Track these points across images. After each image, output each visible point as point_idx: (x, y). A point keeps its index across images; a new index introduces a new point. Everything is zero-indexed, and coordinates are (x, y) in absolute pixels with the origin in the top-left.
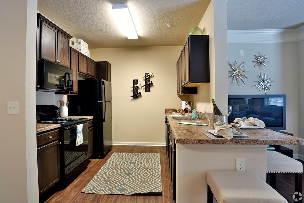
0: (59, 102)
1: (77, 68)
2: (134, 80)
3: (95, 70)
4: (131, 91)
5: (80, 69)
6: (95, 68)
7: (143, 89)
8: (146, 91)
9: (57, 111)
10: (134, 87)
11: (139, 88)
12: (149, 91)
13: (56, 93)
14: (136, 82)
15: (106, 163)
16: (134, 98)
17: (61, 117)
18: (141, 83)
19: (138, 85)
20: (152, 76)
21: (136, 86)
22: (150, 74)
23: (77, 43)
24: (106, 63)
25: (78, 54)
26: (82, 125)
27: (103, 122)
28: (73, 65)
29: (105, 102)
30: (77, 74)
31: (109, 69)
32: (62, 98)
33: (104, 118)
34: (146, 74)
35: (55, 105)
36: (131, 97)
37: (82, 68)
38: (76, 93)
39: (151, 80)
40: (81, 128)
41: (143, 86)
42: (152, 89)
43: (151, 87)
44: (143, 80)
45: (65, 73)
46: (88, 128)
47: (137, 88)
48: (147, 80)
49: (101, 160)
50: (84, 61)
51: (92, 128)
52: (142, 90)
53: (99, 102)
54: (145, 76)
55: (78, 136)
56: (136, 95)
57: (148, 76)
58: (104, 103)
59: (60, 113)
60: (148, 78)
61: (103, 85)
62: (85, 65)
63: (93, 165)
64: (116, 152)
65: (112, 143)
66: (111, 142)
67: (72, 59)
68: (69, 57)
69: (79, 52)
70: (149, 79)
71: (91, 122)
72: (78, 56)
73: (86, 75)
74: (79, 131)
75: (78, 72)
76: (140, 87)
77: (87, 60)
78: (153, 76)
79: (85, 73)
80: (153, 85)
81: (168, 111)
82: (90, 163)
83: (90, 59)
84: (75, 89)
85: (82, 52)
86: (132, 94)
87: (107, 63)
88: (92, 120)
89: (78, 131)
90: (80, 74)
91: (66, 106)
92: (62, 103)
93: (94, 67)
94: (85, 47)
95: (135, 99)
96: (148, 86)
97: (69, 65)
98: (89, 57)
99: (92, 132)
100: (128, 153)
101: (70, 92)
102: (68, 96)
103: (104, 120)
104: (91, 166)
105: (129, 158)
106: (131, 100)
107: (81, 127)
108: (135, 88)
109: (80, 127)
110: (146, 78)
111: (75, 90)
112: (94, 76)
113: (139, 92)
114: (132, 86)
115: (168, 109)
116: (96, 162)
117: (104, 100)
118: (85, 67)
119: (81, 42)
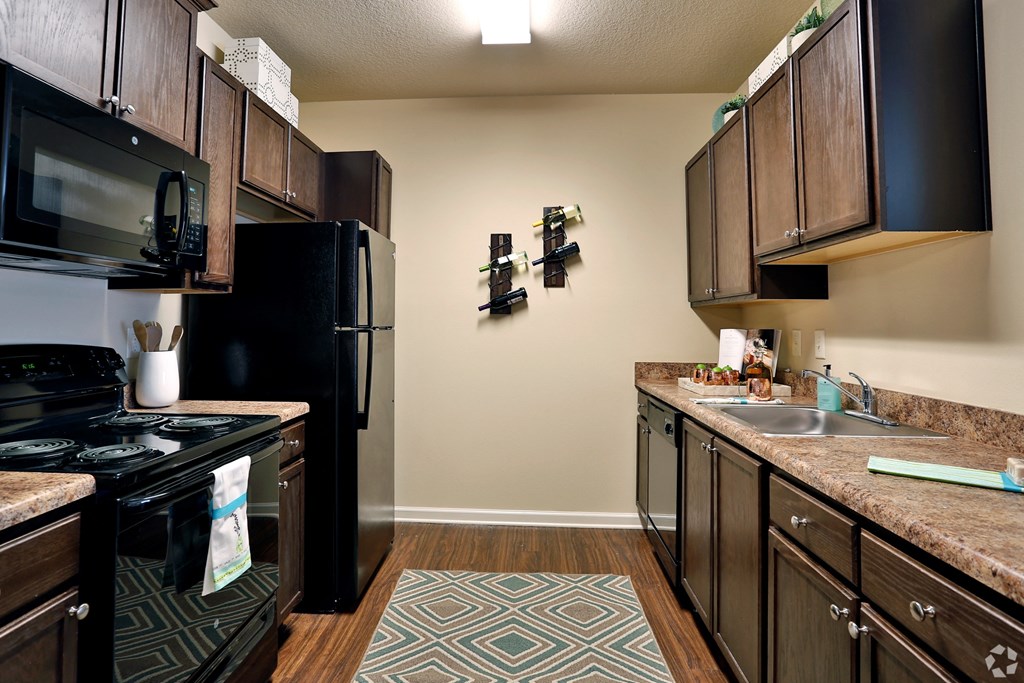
0: (131, 331)
1: (236, 161)
2: (495, 238)
3: (319, 187)
4: (481, 283)
5: (251, 170)
6: (320, 181)
7: (536, 275)
8: (546, 286)
9: (118, 373)
10: (494, 264)
11: (517, 272)
12: (563, 286)
13: (115, 284)
14: (501, 243)
15: (371, 645)
16: (491, 313)
17: (137, 406)
18: (528, 249)
19: (511, 257)
20: (574, 218)
21: (502, 260)
22: (569, 210)
23: (241, 57)
24: (371, 159)
25: (240, 98)
26: (244, 463)
27: (360, 431)
28: (215, 145)
29: (368, 329)
30: (235, 192)
31: (382, 187)
32: (154, 307)
33: (361, 409)
34: (547, 210)
35: (106, 344)
36: (481, 309)
37: (258, 167)
38: (224, 287)
39: (571, 237)
40: (238, 484)
41: (534, 264)
42: (573, 276)
43: (569, 265)
44: (536, 235)
45: (163, 175)
46: (282, 466)
47: (509, 270)
48: (553, 235)
49: (344, 618)
50: (272, 138)
51: (302, 460)
52: (528, 280)
53: (338, 328)
54: (546, 220)
55: (220, 536)
56: (503, 303)
57: (556, 220)
58: (363, 337)
59: (133, 385)
60: (556, 229)
61: (362, 250)
62: (276, 159)
63: (301, 660)
64: (415, 565)
65: (392, 514)
66: (390, 508)
67: (207, 111)
68: (193, 98)
69: (245, 91)
70: (560, 230)
71: (295, 435)
72: (239, 106)
73: (279, 205)
74: (228, 502)
75: (236, 184)
76: (521, 268)
77: (285, 134)
78: (578, 219)
79: (273, 192)
80: (579, 260)
81: (649, 371)
82: (285, 648)
83: (298, 136)
84: (220, 263)
85: (260, 95)
86: (485, 296)
87: (378, 161)
88: (303, 423)
89: (218, 502)
90: (248, 193)
91: (170, 349)
92: (147, 336)
93: (316, 173)
94: (275, 79)
95: (497, 319)
96: (558, 263)
97: (191, 138)
98: (296, 125)
99: (300, 481)
100: (476, 575)
101: (193, 276)
102: (186, 299)
103: (362, 421)
104: (293, 671)
105: (488, 609)
106: (481, 322)
107: (238, 479)
108: (501, 272)
109: (231, 480)
110: (547, 228)
111: (221, 270)
112: (316, 213)
113: (515, 288)
114: (486, 261)
115: (649, 364)
116: (319, 634)
117: (362, 321)
118: (273, 164)
119: (260, 51)
